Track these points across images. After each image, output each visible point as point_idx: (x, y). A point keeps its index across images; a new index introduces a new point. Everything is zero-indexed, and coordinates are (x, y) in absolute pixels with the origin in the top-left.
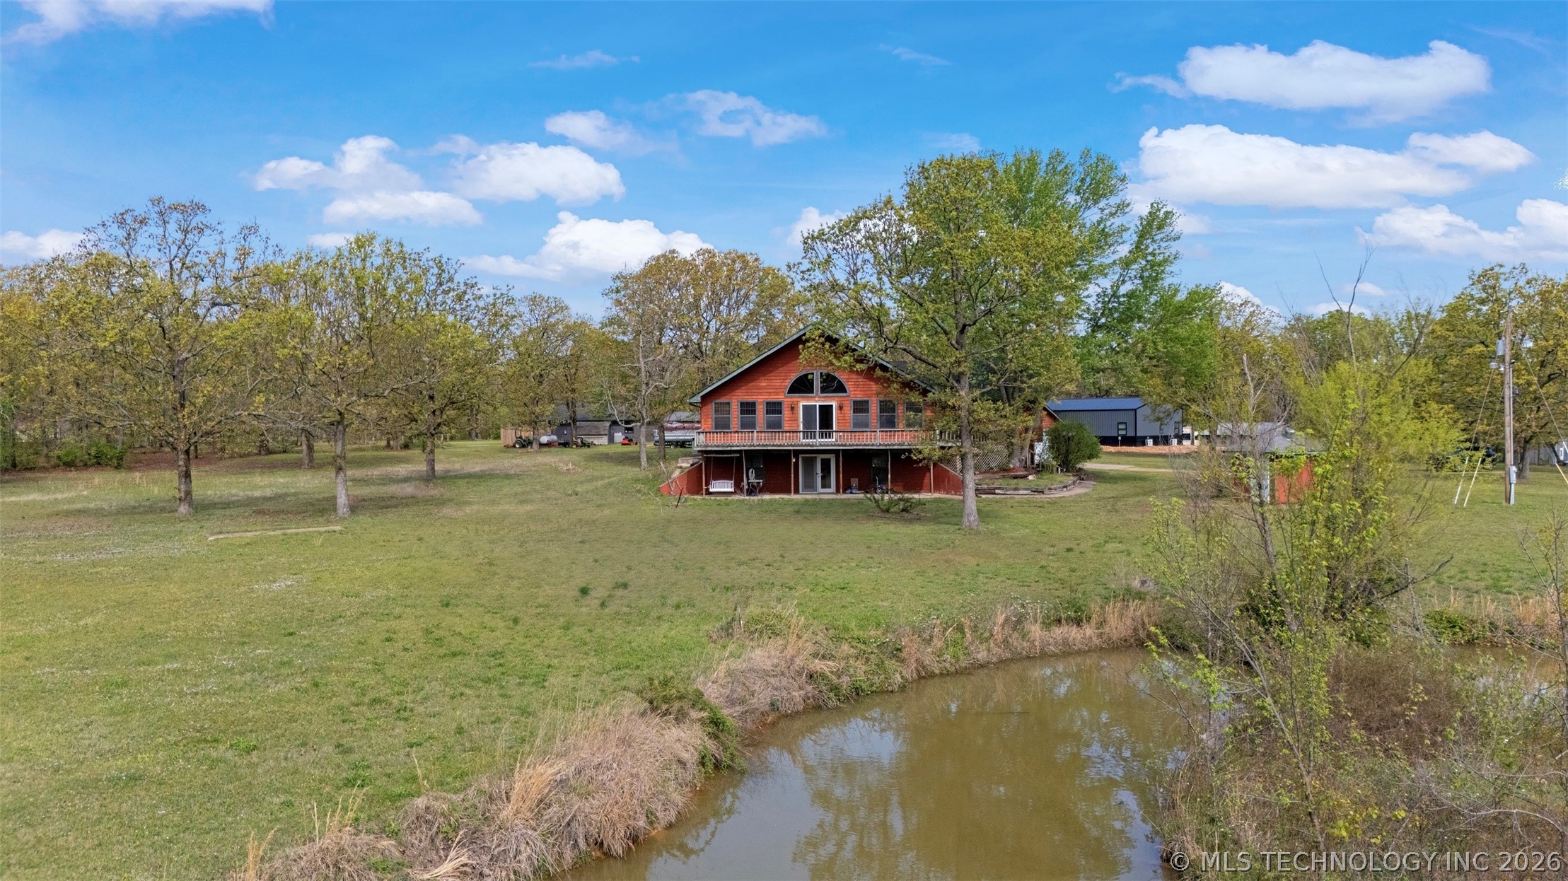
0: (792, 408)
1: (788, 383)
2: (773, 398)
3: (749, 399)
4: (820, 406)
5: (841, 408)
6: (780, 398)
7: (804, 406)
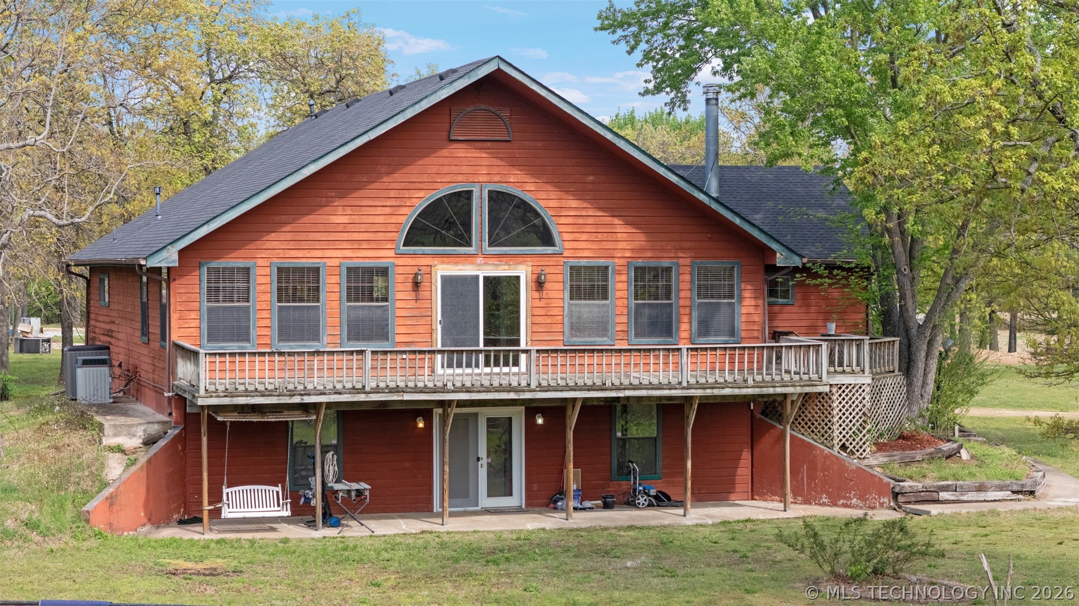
0: (416, 285)
1: (407, 217)
2: (366, 258)
3: (303, 258)
4: (486, 279)
5: (539, 284)
6: (384, 256)
7: (446, 280)
